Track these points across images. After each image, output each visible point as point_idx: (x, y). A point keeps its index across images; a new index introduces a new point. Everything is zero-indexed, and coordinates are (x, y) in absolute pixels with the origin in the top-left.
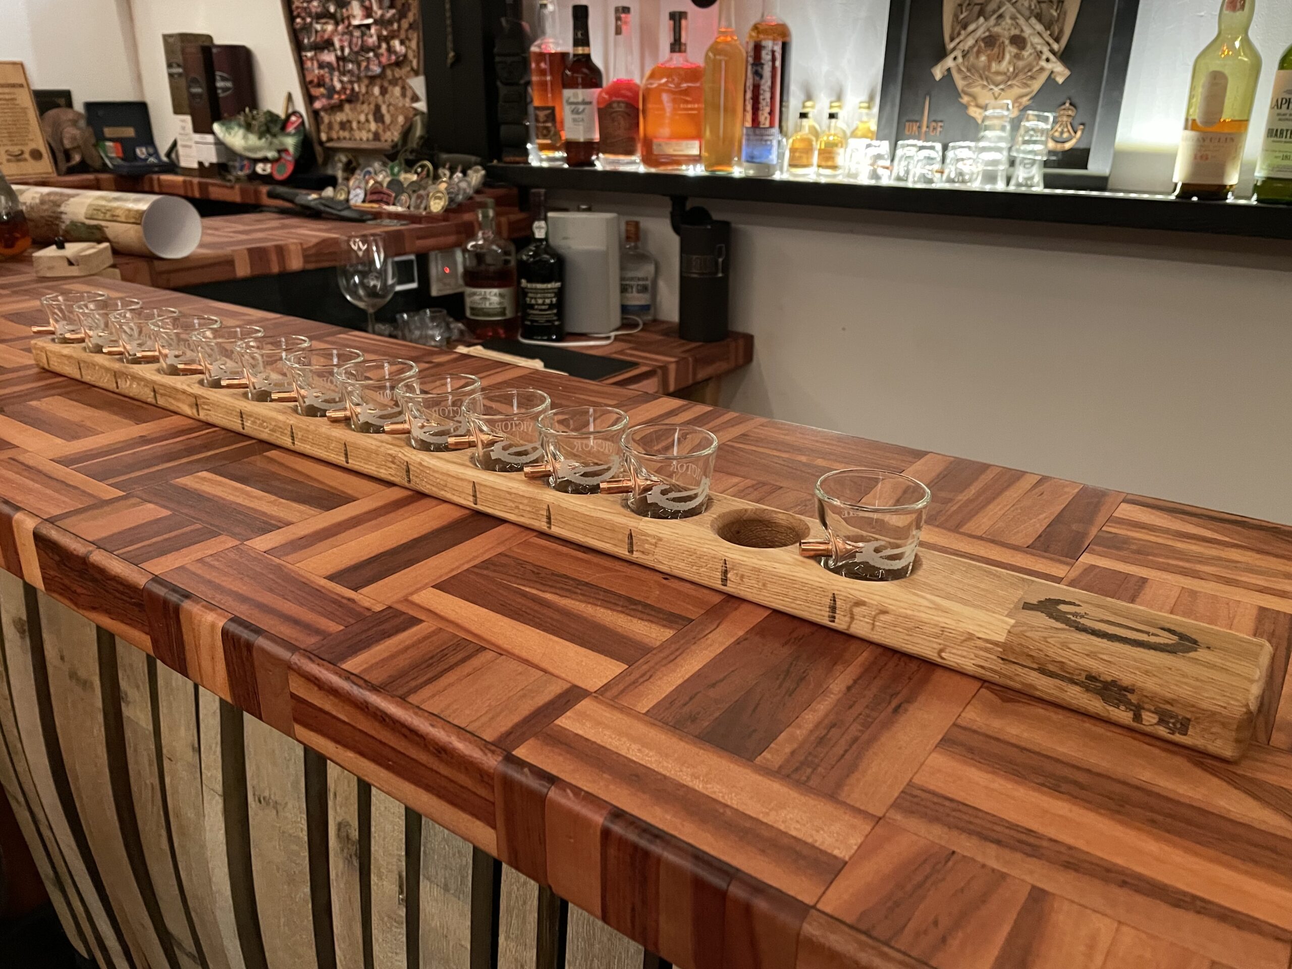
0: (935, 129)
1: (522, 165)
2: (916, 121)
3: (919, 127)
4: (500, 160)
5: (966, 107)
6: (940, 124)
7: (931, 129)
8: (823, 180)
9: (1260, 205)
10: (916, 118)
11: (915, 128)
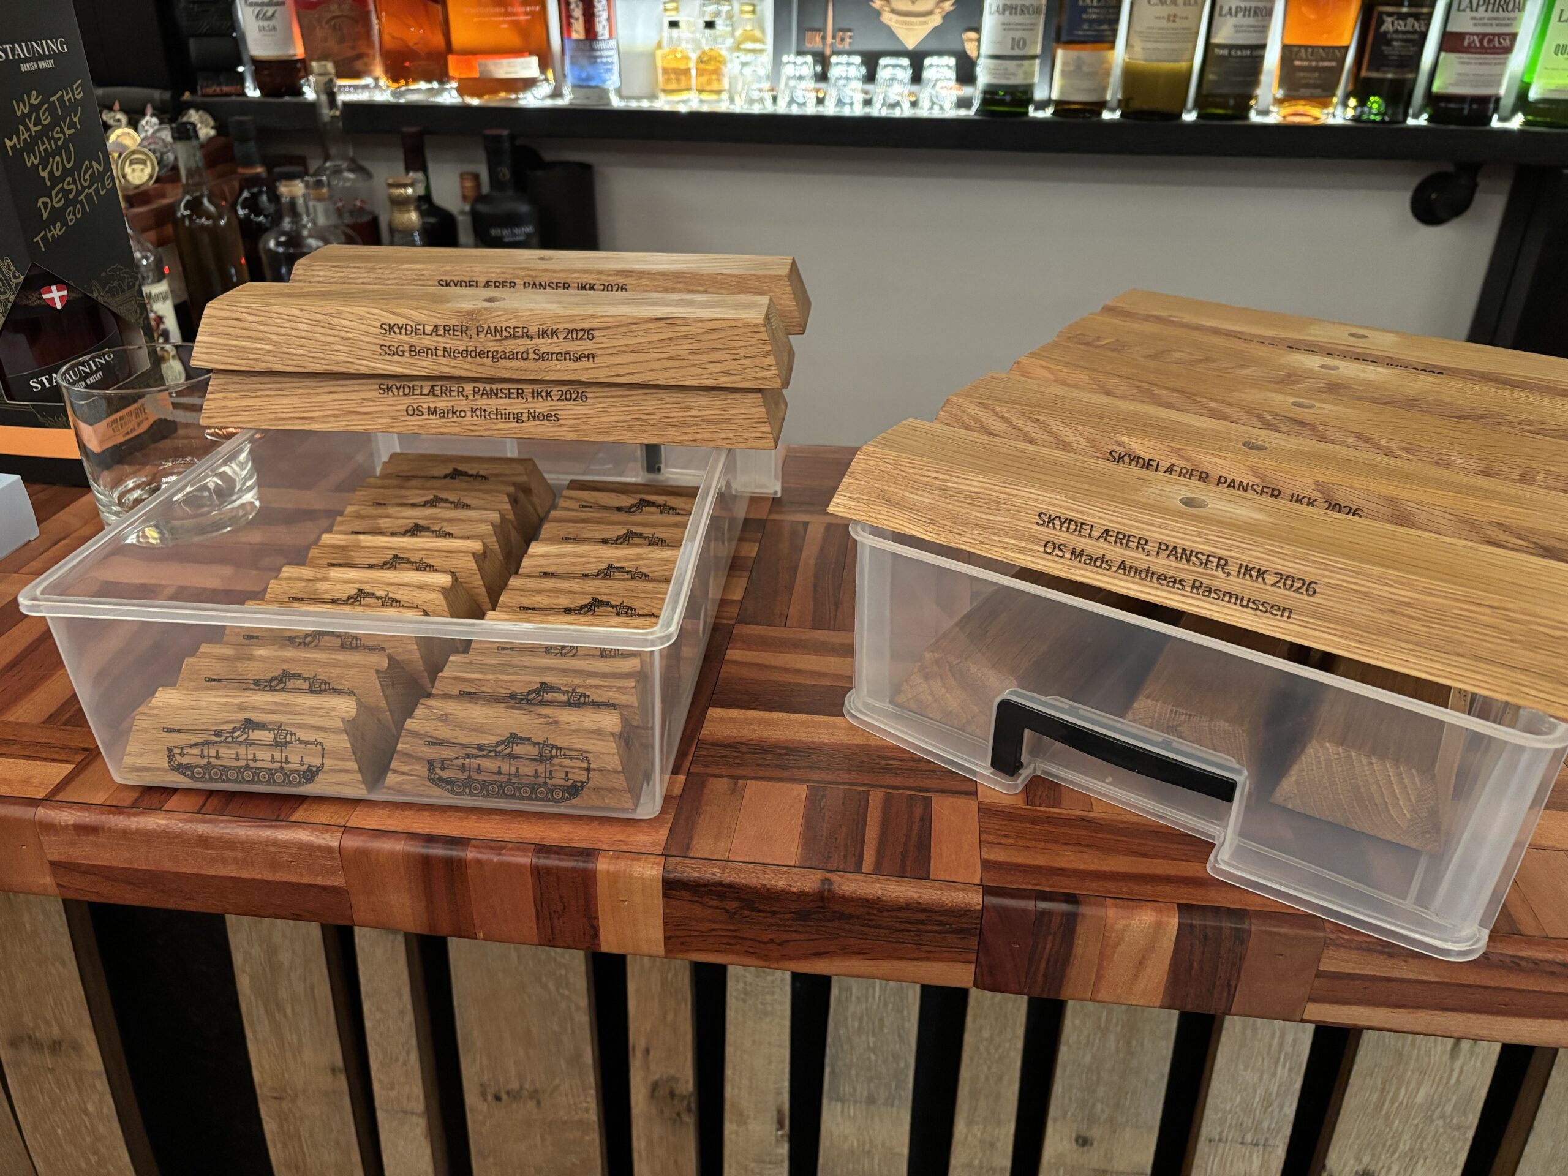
0: (842, 40)
1: (234, 98)
2: (819, 30)
3: (824, 38)
4: (193, 92)
5: (878, 13)
6: (849, 34)
7: (838, 39)
8: (705, 109)
9: (1202, 122)
10: (817, 25)
11: (818, 39)
